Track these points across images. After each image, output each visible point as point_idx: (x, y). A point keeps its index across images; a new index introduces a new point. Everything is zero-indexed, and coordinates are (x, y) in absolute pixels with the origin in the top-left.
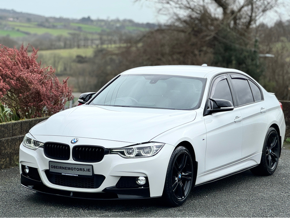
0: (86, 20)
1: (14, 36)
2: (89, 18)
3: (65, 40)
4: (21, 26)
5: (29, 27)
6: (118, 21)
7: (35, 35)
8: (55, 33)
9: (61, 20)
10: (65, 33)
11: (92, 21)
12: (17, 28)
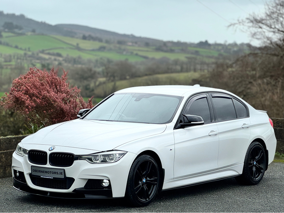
0: (204, 44)
1: (132, 60)
2: (206, 42)
3: (182, 64)
4: (139, 50)
5: (147, 51)
6: (235, 45)
7: (153, 59)
8: (172, 57)
9: (179, 44)
10: (182, 57)
11: (210, 45)
12: (135, 52)
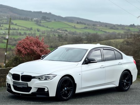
0: (133, 26)
1: (99, 33)
2: (134, 24)
3: (122, 35)
4: (102, 29)
5: (106, 29)
7: (109, 33)
8: (117, 32)
9: (121, 26)
10: (122, 32)
11: (135, 26)
12: (101, 30)
